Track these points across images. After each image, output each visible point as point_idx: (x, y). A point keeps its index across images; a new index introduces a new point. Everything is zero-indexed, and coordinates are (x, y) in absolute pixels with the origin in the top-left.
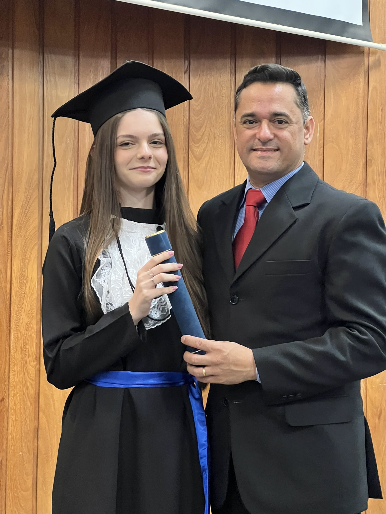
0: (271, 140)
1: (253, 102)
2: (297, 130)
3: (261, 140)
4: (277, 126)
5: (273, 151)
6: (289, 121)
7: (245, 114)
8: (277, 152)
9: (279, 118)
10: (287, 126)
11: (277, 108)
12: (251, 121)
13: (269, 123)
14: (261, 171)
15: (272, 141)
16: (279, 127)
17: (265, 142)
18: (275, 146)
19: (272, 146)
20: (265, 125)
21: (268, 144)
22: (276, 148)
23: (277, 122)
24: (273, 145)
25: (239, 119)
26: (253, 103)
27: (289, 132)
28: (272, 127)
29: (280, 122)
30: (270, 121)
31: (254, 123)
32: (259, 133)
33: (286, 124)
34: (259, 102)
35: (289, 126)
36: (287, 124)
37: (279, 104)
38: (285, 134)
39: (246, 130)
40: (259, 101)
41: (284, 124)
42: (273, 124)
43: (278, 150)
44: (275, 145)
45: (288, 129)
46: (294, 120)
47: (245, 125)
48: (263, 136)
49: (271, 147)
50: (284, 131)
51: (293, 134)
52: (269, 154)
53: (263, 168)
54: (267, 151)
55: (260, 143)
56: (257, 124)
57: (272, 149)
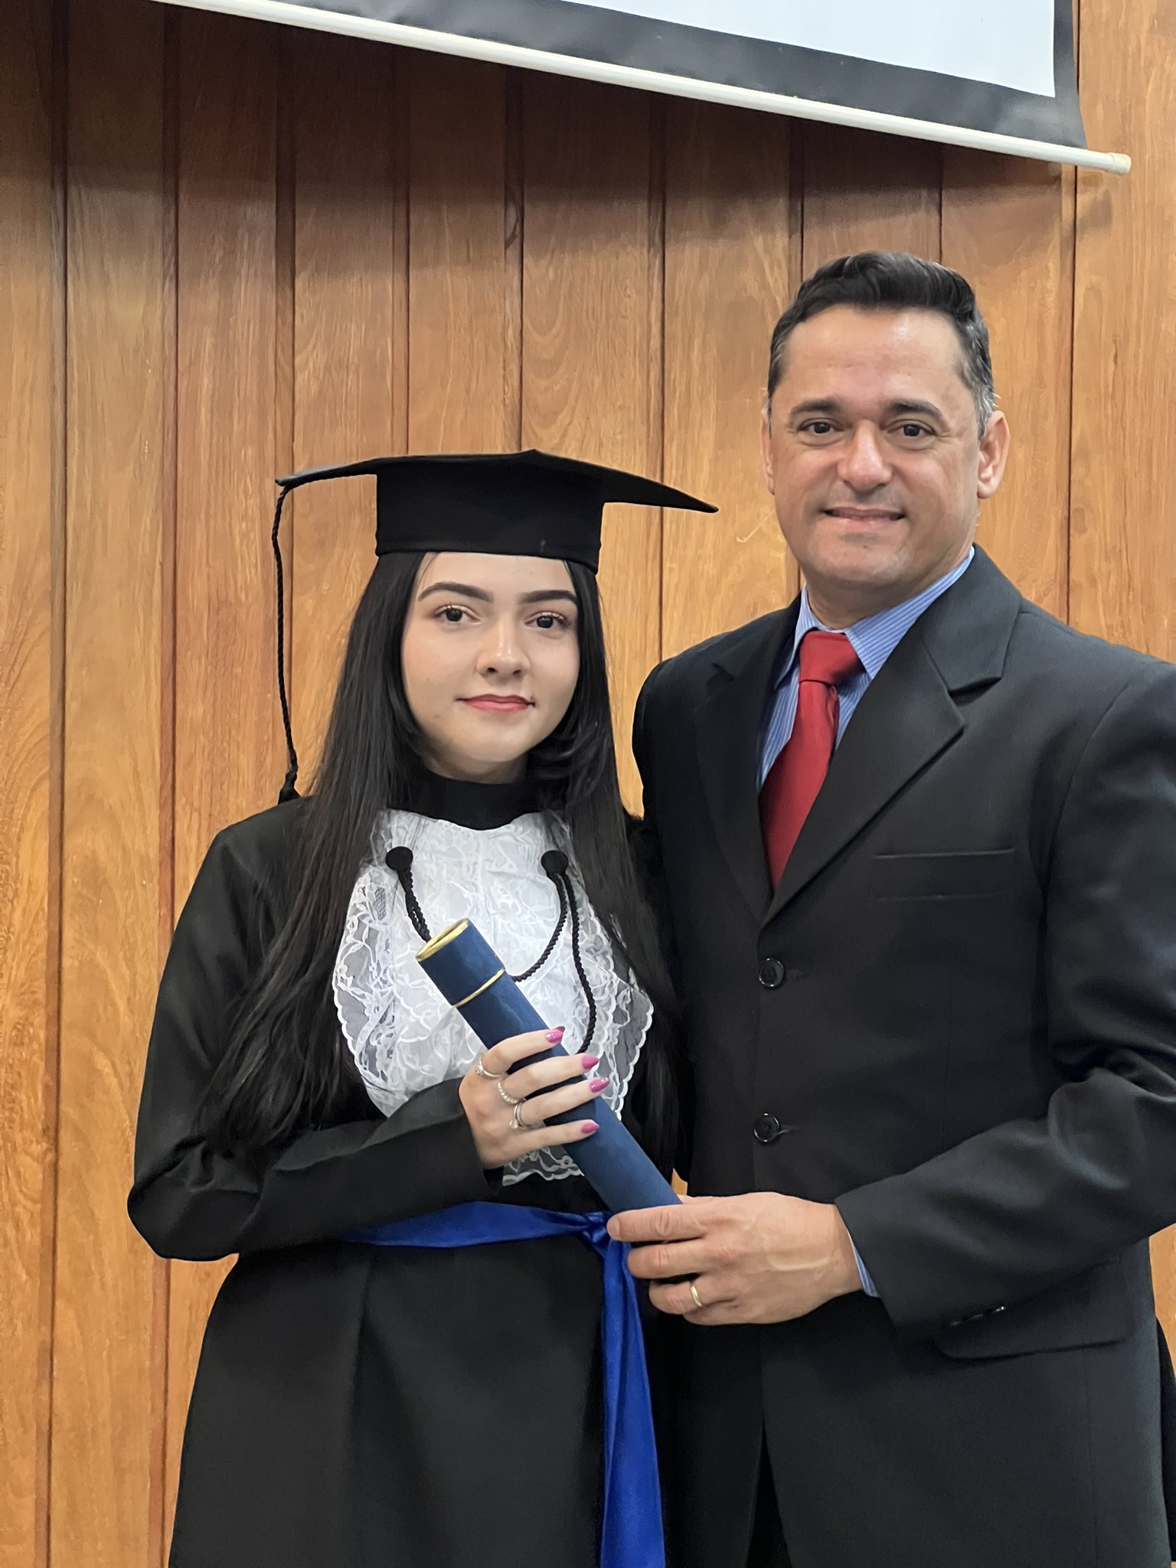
0: (883, 485)
1: (830, 366)
2: (960, 455)
3: (854, 483)
4: (903, 443)
5: (887, 519)
6: (937, 428)
7: (805, 402)
8: (901, 522)
9: (911, 417)
10: (933, 443)
11: (905, 387)
12: (820, 423)
13: (878, 431)
14: (848, 578)
15: (887, 488)
16: (909, 445)
17: (864, 491)
18: (894, 505)
19: (883, 501)
20: (866, 437)
21: (876, 496)
22: (896, 510)
23: (902, 430)
24: (889, 501)
25: (783, 415)
26: (829, 369)
27: (939, 462)
28: (886, 445)
29: (913, 431)
30: (882, 426)
31: (832, 430)
32: (848, 461)
33: (928, 437)
34: (850, 369)
35: (939, 443)
36: (933, 438)
37: (910, 374)
38: (926, 467)
39: (804, 450)
40: (849, 363)
41: (923, 437)
42: (890, 435)
43: (900, 516)
44: (894, 500)
45: (935, 452)
46: (952, 424)
47: (802, 436)
48: (861, 472)
49: (882, 507)
50: (922, 458)
51: (948, 467)
52: (873, 526)
53: (856, 571)
54: (870, 518)
55: (848, 492)
56: (840, 434)
57: (885, 511)
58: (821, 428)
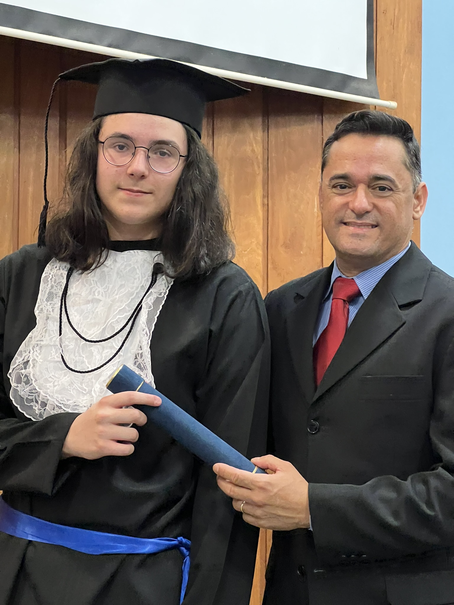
0: (368, 212)
1: (347, 159)
2: (404, 200)
3: (355, 211)
4: (378, 194)
5: (370, 227)
6: (393, 188)
7: (335, 175)
8: (377, 228)
9: (382, 183)
10: (391, 194)
11: (379, 170)
12: (342, 185)
13: (367, 188)
14: (353, 253)
15: (370, 213)
16: (381, 195)
17: (361, 214)
18: (373, 221)
19: (369, 219)
20: (361, 190)
21: (365, 217)
22: (375, 223)
23: (378, 189)
24: (371, 219)
25: (326, 181)
26: (346, 161)
27: (394, 202)
28: (370, 195)
29: (382, 189)
30: (369, 187)
31: (347, 188)
32: (354, 201)
33: (389, 192)
34: (355, 161)
35: (394, 194)
36: (391, 192)
37: (382, 164)
38: (388, 205)
39: (335, 196)
40: (355, 159)
41: (387, 192)
42: (372, 190)
43: (376, 226)
44: (373, 219)
45: (392, 198)
46: (400, 186)
47: (334, 190)
48: (359, 207)
49: (368, 221)
50: (386, 201)
51: (397, 205)
52: (364, 230)
53: (355, 250)
54: (363, 227)
55: (354, 215)
56: (350, 190)
57: (369, 223)
58: (343, 187)
